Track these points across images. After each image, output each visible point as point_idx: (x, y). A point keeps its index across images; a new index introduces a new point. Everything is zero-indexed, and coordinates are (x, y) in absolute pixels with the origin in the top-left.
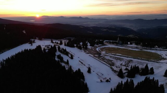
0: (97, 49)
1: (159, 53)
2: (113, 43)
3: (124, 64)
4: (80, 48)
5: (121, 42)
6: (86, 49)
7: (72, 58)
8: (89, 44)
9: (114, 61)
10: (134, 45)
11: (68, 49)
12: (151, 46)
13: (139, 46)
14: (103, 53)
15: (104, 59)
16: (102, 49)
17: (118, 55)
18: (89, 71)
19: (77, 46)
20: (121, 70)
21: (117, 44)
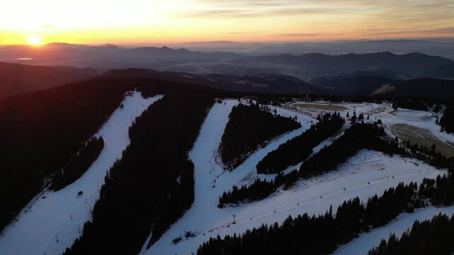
0: (290, 105)
1: (344, 106)
2: (302, 100)
4: (275, 104)
5: (310, 99)
6: (280, 105)
7: (275, 111)
8: (279, 102)
9: (310, 112)
10: (323, 101)
12: (340, 101)
13: (328, 102)
14: (298, 108)
15: (302, 112)
16: (295, 106)
17: (312, 109)
19: (270, 104)
20: (318, 116)
21: (306, 101)
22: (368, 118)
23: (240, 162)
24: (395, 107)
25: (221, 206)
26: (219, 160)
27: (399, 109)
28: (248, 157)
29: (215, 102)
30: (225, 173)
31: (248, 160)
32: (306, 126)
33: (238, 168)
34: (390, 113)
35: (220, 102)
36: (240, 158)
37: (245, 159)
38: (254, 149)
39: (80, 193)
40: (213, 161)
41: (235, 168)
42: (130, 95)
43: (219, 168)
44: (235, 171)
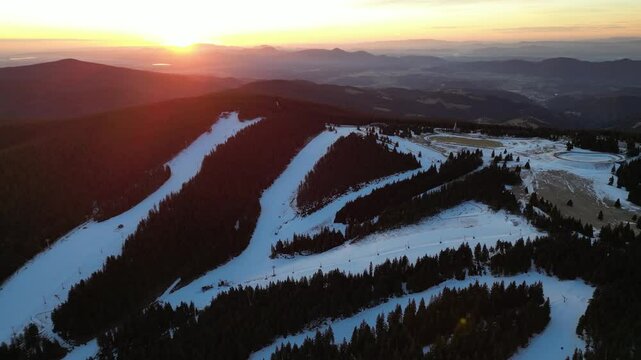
0: (425, 138)
2: (447, 131)
3: (456, 150)
4: (402, 136)
5: (459, 129)
6: (410, 137)
7: (397, 145)
8: (412, 133)
9: (446, 148)
10: (479, 134)
11: (390, 138)
13: (484, 136)
14: (433, 142)
15: (434, 147)
16: (432, 139)
17: (452, 144)
18: (420, 155)
19: (397, 135)
20: (451, 154)
21: (454, 132)
22: (518, 160)
23: (320, 207)
24: (570, 147)
25: (273, 256)
26: (295, 203)
27: (575, 149)
28: (330, 201)
29: (325, 129)
30: (297, 219)
31: (330, 205)
32: (425, 167)
33: (314, 214)
34: (555, 155)
35: (331, 130)
36: (321, 201)
37: (326, 204)
38: (343, 191)
39: (121, 226)
40: (288, 203)
41: (309, 214)
42: (226, 116)
43: (291, 212)
44: (309, 217)
